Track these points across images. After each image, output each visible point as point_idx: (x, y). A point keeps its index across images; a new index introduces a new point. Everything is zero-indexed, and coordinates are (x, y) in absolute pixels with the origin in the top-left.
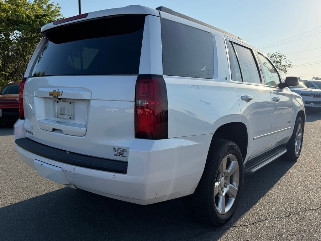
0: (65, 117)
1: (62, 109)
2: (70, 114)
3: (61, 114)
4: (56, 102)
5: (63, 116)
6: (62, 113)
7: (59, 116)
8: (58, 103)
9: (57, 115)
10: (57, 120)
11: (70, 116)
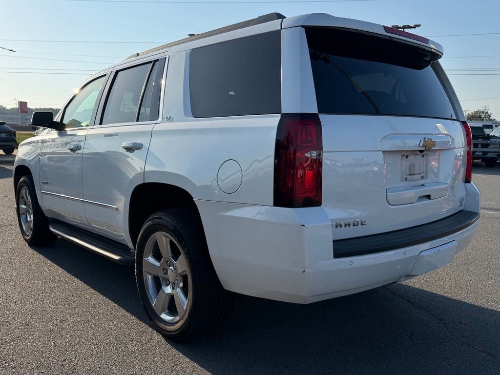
0: (415, 177)
1: (411, 167)
2: (421, 172)
3: (410, 175)
4: (404, 157)
5: (413, 176)
6: (412, 173)
7: (408, 177)
8: (406, 159)
9: (405, 177)
10: (406, 183)
11: (422, 175)
